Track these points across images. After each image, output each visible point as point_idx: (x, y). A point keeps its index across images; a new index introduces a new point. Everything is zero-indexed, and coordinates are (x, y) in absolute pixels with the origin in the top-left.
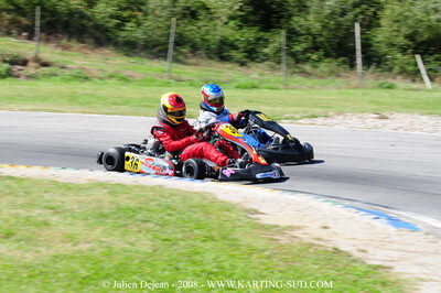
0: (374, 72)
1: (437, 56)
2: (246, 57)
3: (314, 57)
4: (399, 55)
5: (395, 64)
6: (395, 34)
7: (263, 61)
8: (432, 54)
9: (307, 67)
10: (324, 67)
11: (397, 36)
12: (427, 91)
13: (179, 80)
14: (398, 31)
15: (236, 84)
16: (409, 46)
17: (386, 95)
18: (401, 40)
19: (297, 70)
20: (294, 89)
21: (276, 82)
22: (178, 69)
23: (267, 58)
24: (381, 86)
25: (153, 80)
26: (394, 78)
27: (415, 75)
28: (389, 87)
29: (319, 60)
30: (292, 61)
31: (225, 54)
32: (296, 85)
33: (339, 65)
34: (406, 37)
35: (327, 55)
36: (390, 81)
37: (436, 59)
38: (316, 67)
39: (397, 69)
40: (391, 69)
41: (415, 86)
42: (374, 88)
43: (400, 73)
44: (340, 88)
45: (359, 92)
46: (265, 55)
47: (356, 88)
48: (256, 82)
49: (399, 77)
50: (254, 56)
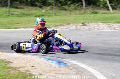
0: (92, 7)
2: (42, 4)
3: (69, 3)
5: (101, 4)
7: (49, 5)
9: (66, 7)
10: (73, 6)
12: (111, 14)
13: (13, 15)
15: (35, 15)
17: (93, 16)
19: (62, 8)
20: (58, 16)
21: (52, 14)
22: (13, 10)
23: (50, 4)
24: (93, 13)
25: (2, 15)
26: (101, 9)
27: (107, 8)
28: (97, 13)
29: (71, 4)
30: (60, 5)
31: (34, 3)
32: (60, 14)
33: (79, 6)
35: (74, 2)
36: (98, 11)
38: (70, 7)
39: (101, 6)
40: (99, 6)
41: (107, 12)
42: (90, 14)
43: (103, 7)
44: (77, 14)
45: (83, 15)
46: (50, 3)
47: (83, 14)
48: (44, 14)
49: (103, 9)
50: (45, 4)
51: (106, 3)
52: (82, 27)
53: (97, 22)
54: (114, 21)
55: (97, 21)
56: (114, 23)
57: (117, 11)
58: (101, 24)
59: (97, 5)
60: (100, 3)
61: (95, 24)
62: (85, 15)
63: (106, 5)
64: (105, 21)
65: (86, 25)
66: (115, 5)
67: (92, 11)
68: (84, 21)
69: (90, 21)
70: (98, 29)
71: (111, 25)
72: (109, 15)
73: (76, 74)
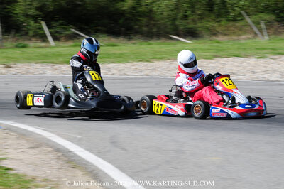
0: (15, 36)
1: (61, 21)
4: (32, 23)
5: (29, 30)
6: (29, 7)
8: (56, 21)
11: (30, 9)
14: (30, 5)
16: (39, 15)
17: (19, 52)
18: (33, 12)
24: (17, 47)
26: (30, 40)
27: (43, 38)
28: (24, 47)
34: (37, 9)
36: (26, 42)
37: (61, 24)
39: (31, 33)
40: (27, 34)
41: (43, 44)
42: (11, 48)
49: (34, 40)
51: (41, 29)
52: (5, 71)
53: (30, 63)
54: (61, 60)
55: (29, 60)
56: (61, 63)
57: (61, 44)
58: (38, 66)
59: (23, 33)
60: (29, 27)
61: (27, 64)
62: (4, 50)
63: (41, 32)
64: (43, 59)
65: (10, 67)
66: (57, 32)
67: (15, 44)
68: (5, 60)
69: (17, 60)
70: (33, 73)
71: (57, 66)
72: (49, 50)
73: (18, 138)
